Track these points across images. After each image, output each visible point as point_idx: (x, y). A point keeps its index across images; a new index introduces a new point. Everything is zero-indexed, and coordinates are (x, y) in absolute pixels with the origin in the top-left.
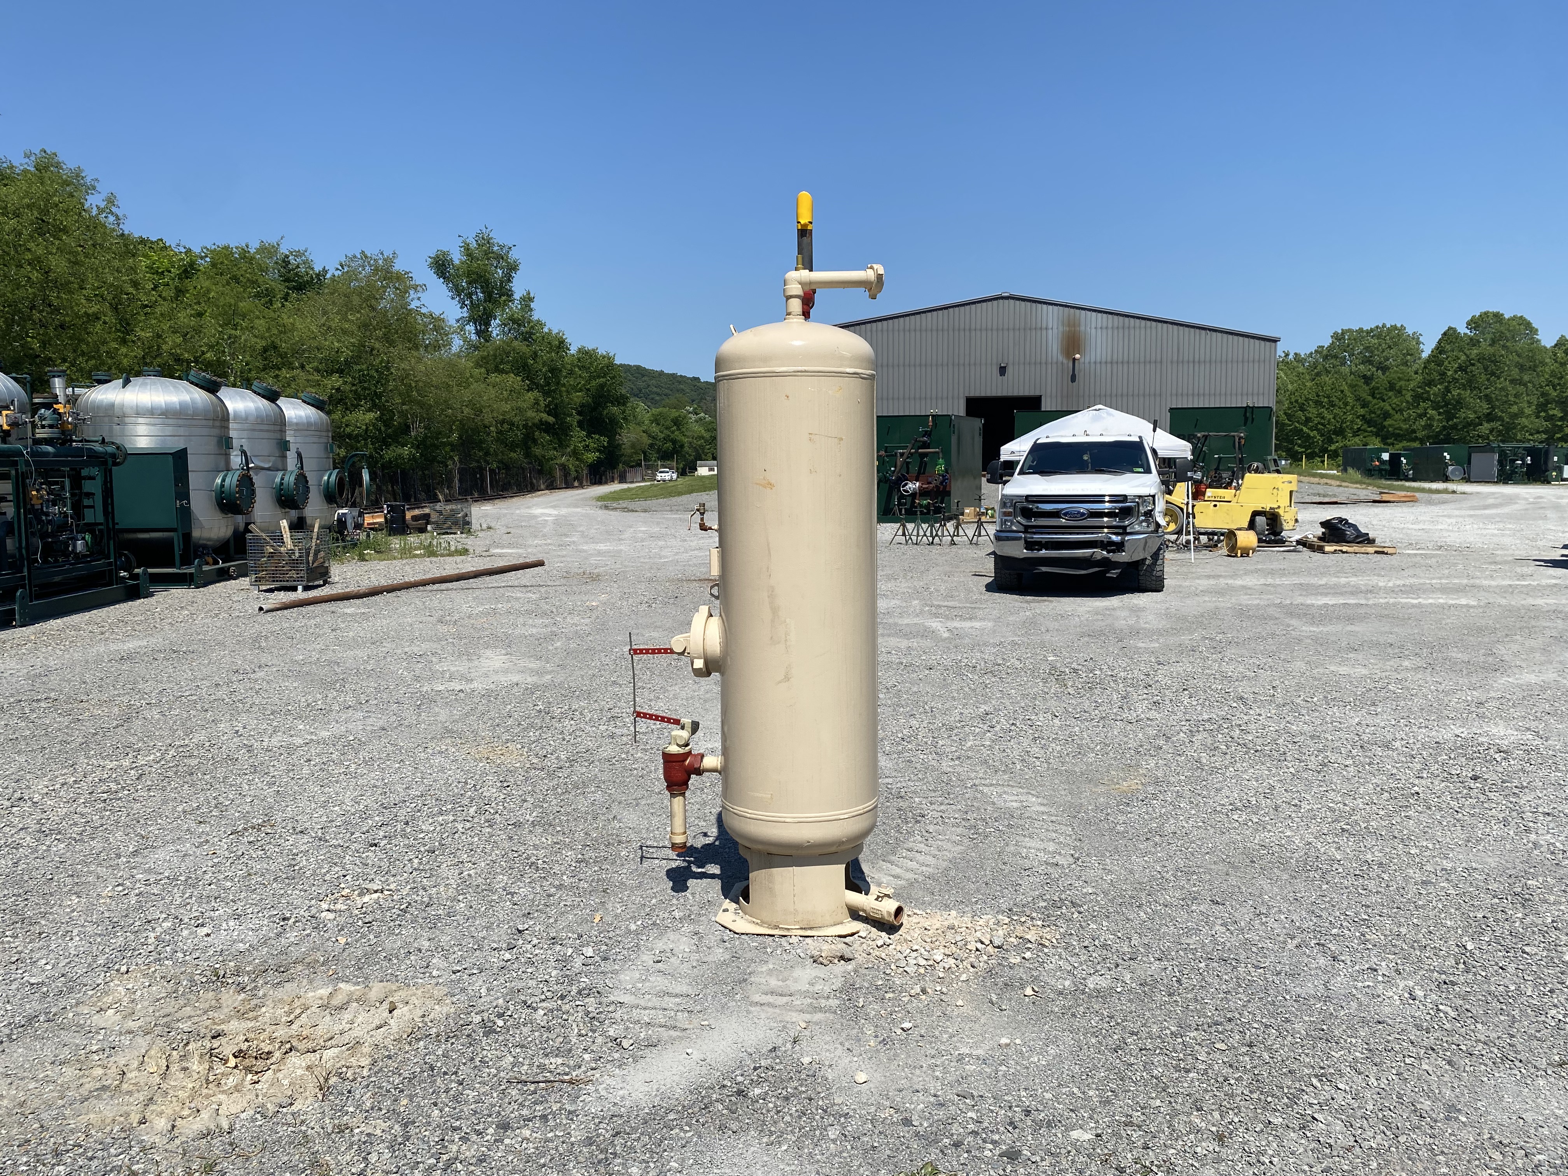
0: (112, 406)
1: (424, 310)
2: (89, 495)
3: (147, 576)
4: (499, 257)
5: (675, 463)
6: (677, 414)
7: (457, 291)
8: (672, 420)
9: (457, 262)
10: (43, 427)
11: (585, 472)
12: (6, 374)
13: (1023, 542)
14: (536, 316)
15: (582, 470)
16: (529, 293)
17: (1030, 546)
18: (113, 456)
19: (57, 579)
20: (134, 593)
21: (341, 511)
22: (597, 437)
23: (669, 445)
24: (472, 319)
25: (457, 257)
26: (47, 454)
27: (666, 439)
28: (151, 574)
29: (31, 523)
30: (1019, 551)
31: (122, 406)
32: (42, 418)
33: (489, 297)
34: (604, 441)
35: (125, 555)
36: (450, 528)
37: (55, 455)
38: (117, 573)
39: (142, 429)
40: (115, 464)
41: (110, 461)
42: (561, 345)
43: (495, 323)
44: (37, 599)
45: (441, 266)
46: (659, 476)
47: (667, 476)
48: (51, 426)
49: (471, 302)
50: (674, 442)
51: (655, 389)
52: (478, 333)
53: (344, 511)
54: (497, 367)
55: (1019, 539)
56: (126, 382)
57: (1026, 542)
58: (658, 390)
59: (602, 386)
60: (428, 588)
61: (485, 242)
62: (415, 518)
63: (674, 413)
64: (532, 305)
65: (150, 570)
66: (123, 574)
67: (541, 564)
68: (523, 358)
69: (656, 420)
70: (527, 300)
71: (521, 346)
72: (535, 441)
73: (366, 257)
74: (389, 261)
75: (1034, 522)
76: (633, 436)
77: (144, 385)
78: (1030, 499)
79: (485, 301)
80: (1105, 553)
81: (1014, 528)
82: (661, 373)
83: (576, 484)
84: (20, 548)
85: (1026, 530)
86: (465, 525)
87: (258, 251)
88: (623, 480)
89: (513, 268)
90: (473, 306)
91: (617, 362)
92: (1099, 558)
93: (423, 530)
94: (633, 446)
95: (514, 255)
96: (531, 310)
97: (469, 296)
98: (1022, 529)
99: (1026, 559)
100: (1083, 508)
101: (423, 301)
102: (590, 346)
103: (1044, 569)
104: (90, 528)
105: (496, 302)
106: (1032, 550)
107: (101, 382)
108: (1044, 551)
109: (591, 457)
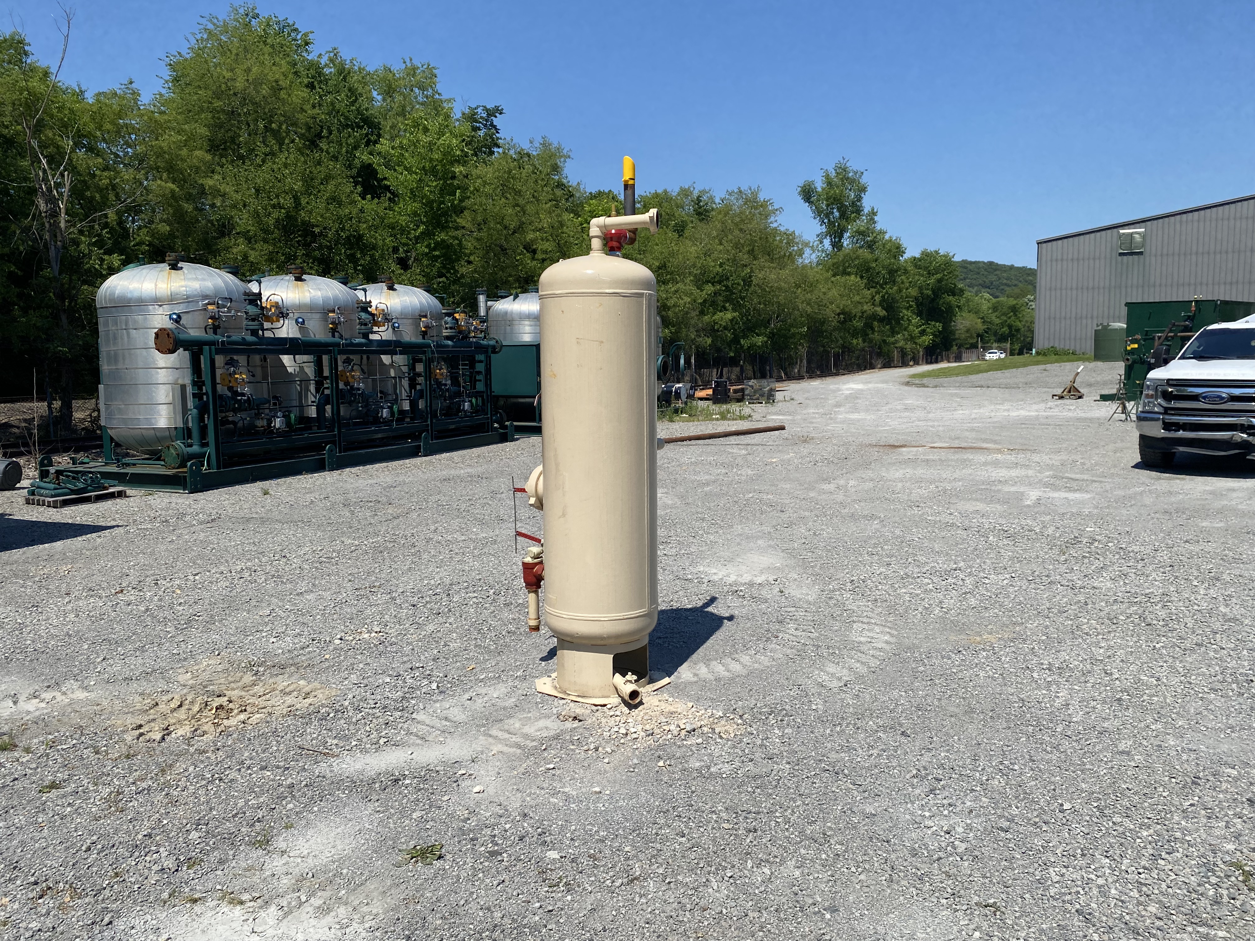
0: (506, 313)
1: (782, 229)
2: (479, 373)
3: (513, 428)
4: (852, 181)
5: (1008, 345)
6: (1015, 302)
7: (818, 212)
8: (1009, 308)
9: (819, 189)
10: (446, 328)
11: (921, 353)
12: (432, 295)
13: (1160, 423)
14: (878, 227)
15: (919, 352)
16: (873, 209)
17: (1167, 426)
18: (494, 347)
19: (453, 427)
20: (504, 438)
21: (678, 386)
22: (933, 323)
23: (1005, 330)
24: (828, 233)
25: (819, 185)
26: (448, 346)
27: (1002, 325)
28: (516, 426)
29: (434, 390)
30: (1157, 431)
31: (512, 313)
32: (446, 323)
33: (843, 215)
34: (939, 326)
35: (501, 414)
36: (758, 399)
37: (453, 347)
38: (492, 425)
39: (528, 329)
40: (494, 352)
41: (490, 350)
42: (897, 250)
43: (847, 235)
44: (437, 438)
45: (807, 194)
46: (988, 356)
47: (995, 357)
48: (451, 328)
49: (829, 220)
50: (1010, 327)
51: (1005, 281)
52: (834, 245)
53: (680, 385)
54: (844, 270)
55: (1158, 419)
56: (516, 297)
57: (1164, 423)
58: (1008, 282)
59: (940, 281)
60: (685, 443)
61: (842, 171)
62: (735, 391)
63: (1012, 302)
64: (876, 218)
65: (515, 423)
66: (496, 425)
67: (783, 428)
68: (866, 262)
69: (995, 309)
70: (873, 213)
71: (865, 254)
72: (872, 329)
73: (740, 192)
74: (755, 194)
75: (1173, 404)
76: (967, 323)
77: (526, 298)
78: (1171, 382)
79: (840, 218)
80: (1245, 436)
81: (1156, 409)
82: (1012, 267)
83: (911, 363)
84: (426, 406)
85: (1166, 411)
86: (770, 398)
87: (679, 194)
88: (958, 359)
89: (863, 189)
90: (831, 224)
91: (957, 259)
92: (1239, 440)
93: (739, 400)
94: (968, 331)
95: (864, 180)
96: (875, 223)
97: (827, 216)
98: (1161, 410)
99: (1163, 439)
100: (1225, 392)
101: (779, 222)
102: (931, 248)
103: (1181, 449)
104: (477, 394)
105: (847, 219)
106: (1170, 430)
107: (503, 297)
108: (1181, 432)
109: (927, 339)
